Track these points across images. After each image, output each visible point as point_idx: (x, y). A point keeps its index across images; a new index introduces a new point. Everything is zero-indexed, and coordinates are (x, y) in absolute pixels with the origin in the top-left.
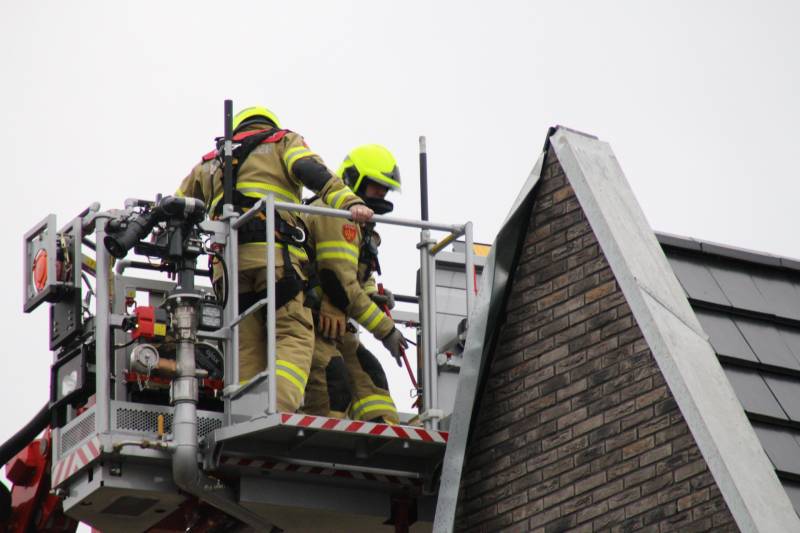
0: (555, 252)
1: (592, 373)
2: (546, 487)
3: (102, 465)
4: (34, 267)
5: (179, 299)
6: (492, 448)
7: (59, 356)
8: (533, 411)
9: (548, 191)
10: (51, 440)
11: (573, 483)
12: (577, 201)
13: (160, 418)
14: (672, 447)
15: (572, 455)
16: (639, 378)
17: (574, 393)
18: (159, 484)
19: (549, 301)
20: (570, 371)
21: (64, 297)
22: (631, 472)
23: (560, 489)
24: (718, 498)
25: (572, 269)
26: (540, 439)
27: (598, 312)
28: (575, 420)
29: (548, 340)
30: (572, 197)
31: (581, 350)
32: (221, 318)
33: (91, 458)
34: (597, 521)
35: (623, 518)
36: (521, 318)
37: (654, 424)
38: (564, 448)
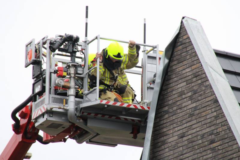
0: (183, 54)
1: (193, 90)
2: (178, 124)
3: (47, 113)
4: (28, 54)
5: (71, 65)
6: (162, 112)
7: (35, 81)
8: (175, 101)
9: (181, 36)
10: (32, 105)
11: (186, 123)
12: (190, 39)
13: (64, 100)
14: (216, 113)
15: (186, 115)
16: (207, 92)
17: (187, 96)
18: (63, 119)
19: (181, 69)
20: (186, 90)
21: (37, 63)
22: (204, 120)
23: (183, 124)
24: (229, 129)
25: (188, 59)
26: (177, 110)
27: (195, 72)
28: (187, 104)
29: (180, 80)
30: (189, 38)
31: (190, 83)
32: (83, 71)
33: (43, 111)
34: (193, 134)
35: (201, 134)
36: (172, 73)
37: (211, 106)
38: (184, 112)
